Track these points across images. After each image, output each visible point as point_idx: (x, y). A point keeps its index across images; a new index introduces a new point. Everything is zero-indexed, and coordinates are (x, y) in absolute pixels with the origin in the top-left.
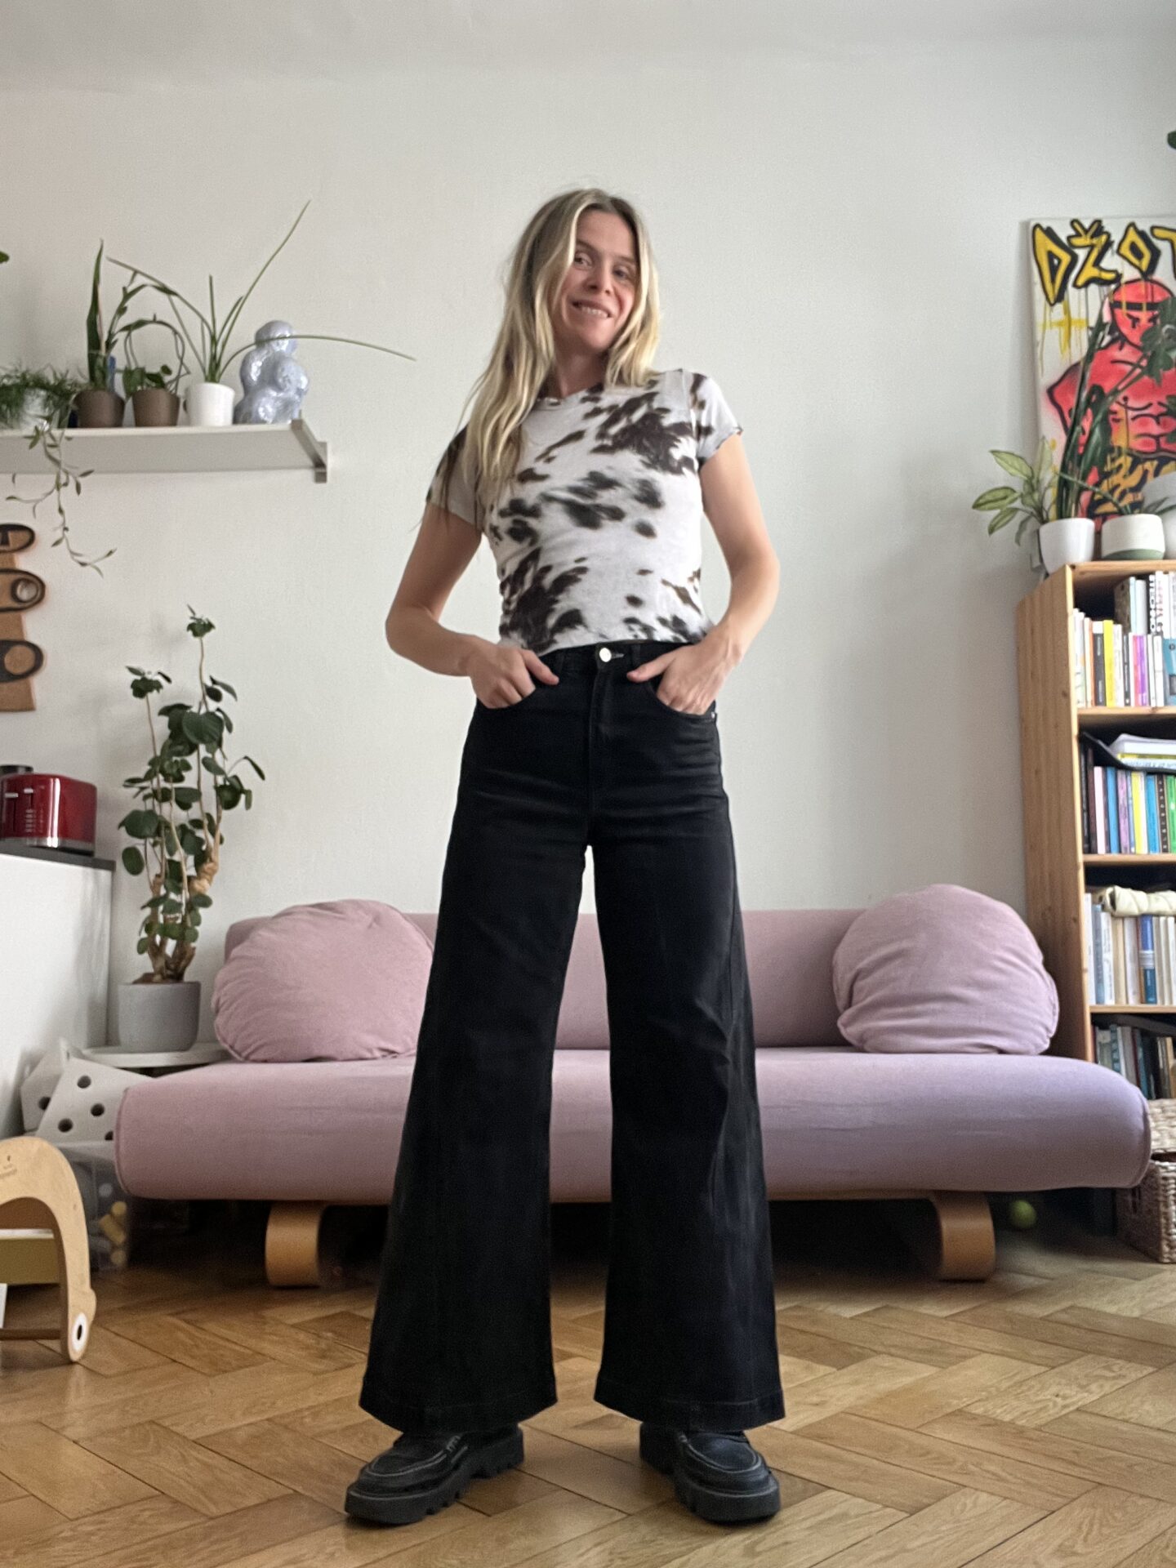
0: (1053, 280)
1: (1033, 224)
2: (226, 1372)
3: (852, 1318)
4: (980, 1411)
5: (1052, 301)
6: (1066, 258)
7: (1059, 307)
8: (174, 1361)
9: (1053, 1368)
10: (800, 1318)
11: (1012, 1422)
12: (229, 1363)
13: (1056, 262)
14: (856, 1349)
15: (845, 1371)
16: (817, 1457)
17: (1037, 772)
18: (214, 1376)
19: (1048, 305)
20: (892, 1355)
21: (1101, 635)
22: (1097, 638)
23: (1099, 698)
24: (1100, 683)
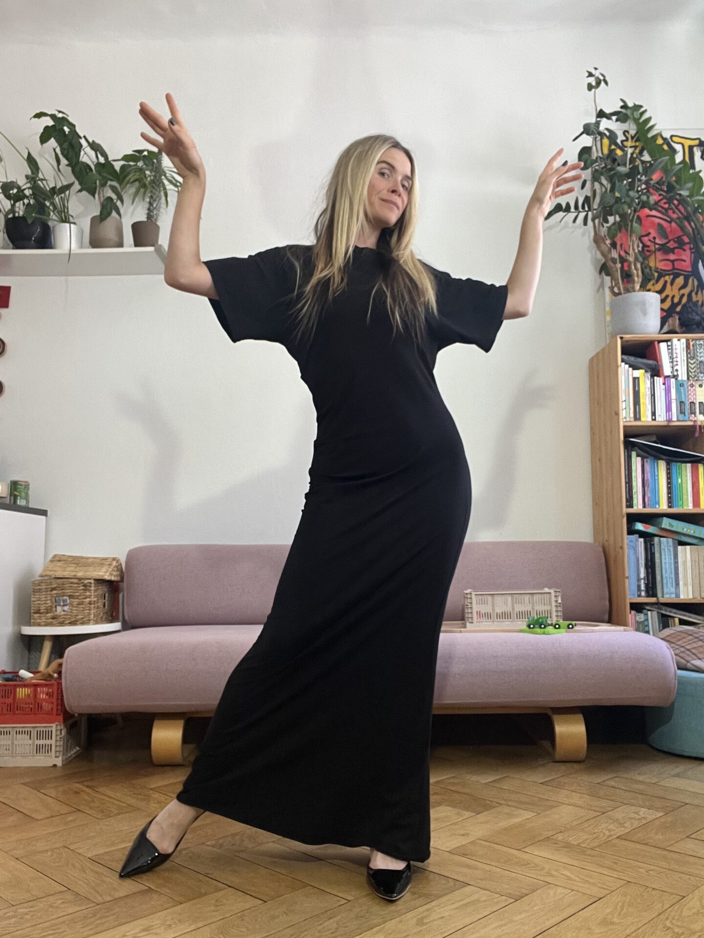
2: (109, 817)
3: (485, 784)
4: (560, 838)
6: (620, 153)
8: (79, 810)
9: (604, 813)
10: (453, 784)
11: (578, 845)
12: (111, 811)
14: (488, 802)
15: (479, 815)
16: (463, 866)
17: (600, 459)
18: (102, 819)
20: (508, 806)
21: (638, 378)
22: (636, 380)
23: (637, 417)
24: (637, 406)
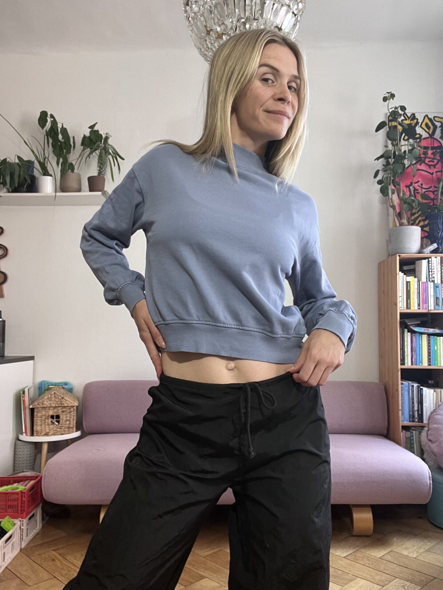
6: (401, 128)
8: (55, 577)
17: (384, 329)
21: (410, 282)
23: (408, 306)
24: (409, 300)
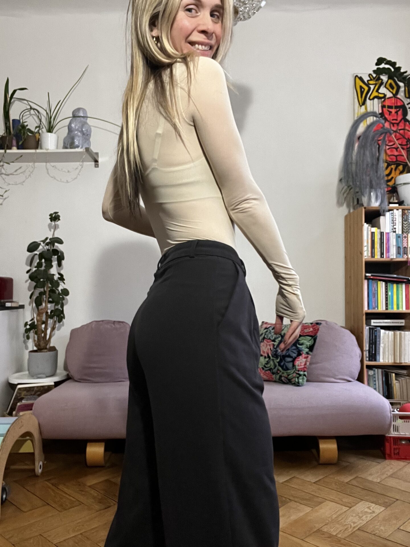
0: (361, 97)
1: (355, 75)
2: (66, 510)
3: (282, 483)
5: (361, 105)
6: (366, 88)
7: (363, 107)
8: (48, 504)
9: (350, 508)
11: (337, 536)
12: (67, 505)
13: (363, 90)
14: (284, 499)
17: (350, 277)
18: (62, 512)
19: (359, 107)
20: (296, 502)
21: (374, 233)
22: (373, 234)
23: (373, 255)
24: (373, 250)
